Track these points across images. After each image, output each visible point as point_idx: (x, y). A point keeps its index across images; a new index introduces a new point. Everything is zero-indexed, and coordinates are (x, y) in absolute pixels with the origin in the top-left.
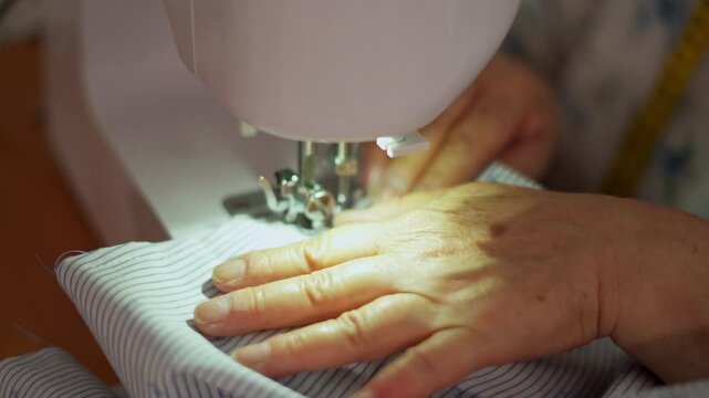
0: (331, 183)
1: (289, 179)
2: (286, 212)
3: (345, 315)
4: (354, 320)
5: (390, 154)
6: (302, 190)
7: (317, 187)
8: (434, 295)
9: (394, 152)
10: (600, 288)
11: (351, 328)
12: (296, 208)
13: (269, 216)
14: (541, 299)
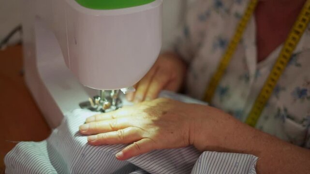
0: (110, 99)
1: (97, 98)
2: (97, 108)
3: (119, 131)
4: (121, 132)
5: (124, 93)
6: (102, 101)
7: (106, 100)
8: (143, 129)
9: (125, 92)
10: (189, 132)
11: (120, 134)
12: (100, 107)
13: (93, 109)
14: (172, 133)
